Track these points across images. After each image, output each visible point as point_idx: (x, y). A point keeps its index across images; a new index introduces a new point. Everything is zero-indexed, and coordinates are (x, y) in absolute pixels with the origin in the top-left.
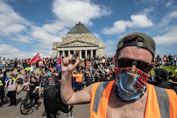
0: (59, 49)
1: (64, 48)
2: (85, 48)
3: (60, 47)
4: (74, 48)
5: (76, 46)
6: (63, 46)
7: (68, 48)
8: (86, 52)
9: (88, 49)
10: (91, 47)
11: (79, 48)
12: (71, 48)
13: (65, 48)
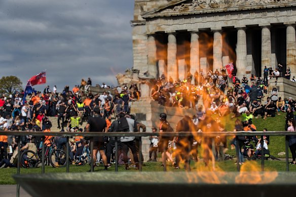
0: (152, 27)
1: (171, 22)
2: (260, 15)
3: (156, 18)
4: (212, 18)
5: (221, 9)
6: (169, 12)
7: (187, 21)
8: (266, 33)
9: (275, 21)
10: (285, 13)
11: (235, 17)
12: (200, 19)
13: (177, 21)
